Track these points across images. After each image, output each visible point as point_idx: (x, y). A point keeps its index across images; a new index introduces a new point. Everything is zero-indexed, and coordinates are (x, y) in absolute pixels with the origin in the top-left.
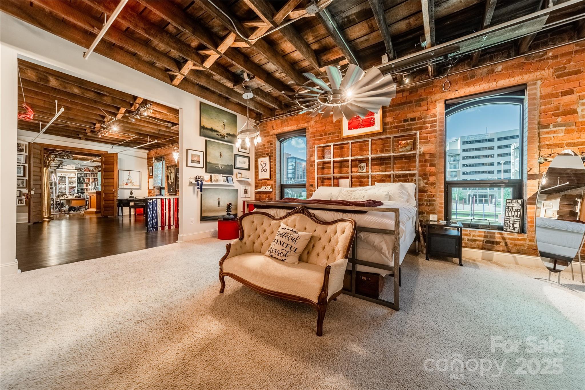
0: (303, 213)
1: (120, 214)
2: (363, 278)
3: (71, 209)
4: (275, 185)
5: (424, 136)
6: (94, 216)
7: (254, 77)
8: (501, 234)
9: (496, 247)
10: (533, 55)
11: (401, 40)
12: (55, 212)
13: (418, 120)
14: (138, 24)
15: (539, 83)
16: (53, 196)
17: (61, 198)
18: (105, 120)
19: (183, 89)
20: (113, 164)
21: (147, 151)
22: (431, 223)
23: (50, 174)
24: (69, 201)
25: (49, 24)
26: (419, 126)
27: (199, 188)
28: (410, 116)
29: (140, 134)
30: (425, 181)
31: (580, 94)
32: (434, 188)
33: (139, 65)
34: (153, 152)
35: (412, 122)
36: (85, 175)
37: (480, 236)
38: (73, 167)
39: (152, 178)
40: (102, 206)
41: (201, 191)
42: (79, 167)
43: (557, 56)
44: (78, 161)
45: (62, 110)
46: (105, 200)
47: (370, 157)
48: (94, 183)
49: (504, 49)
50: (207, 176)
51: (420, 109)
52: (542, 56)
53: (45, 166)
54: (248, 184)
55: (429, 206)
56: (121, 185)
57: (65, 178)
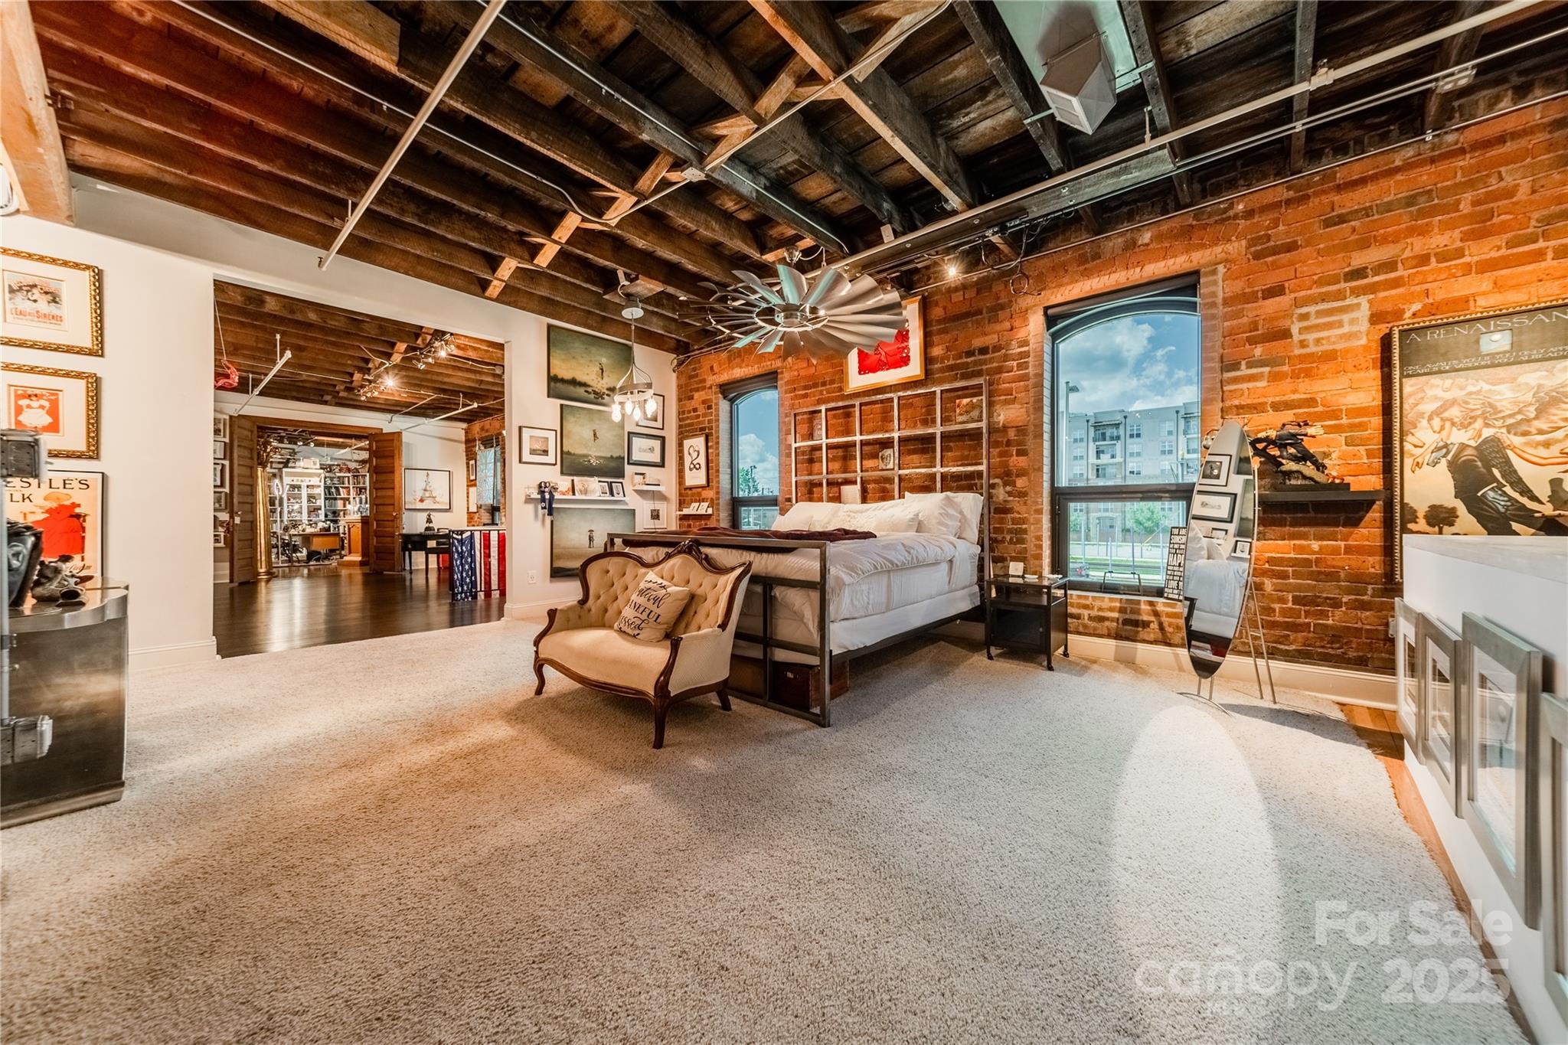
0: (690, 553)
1: (407, 568)
2: (790, 675)
3: (311, 555)
4: (718, 499)
5: (1006, 389)
6: (357, 572)
7: (637, 278)
8: (1151, 604)
9: (1143, 634)
10: (1209, 209)
11: (915, 194)
12: (279, 561)
13: (993, 352)
14: (405, 208)
15: (1221, 269)
16: (277, 528)
17: (293, 532)
18: (370, 365)
19: (509, 304)
20: (393, 457)
21: (464, 425)
22: (1011, 580)
23: (269, 480)
24: (307, 538)
25: (262, 218)
26: (995, 365)
27: (545, 508)
28: (978, 343)
29: (444, 391)
30: (1008, 488)
31: (1296, 295)
32: (1025, 503)
33: (419, 268)
34: (477, 426)
35: (981, 357)
36: (341, 480)
37: (1111, 609)
38: (315, 464)
39: (475, 485)
40: (372, 550)
41: (550, 513)
42: (329, 462)
43: (1253, 210)
44: (325, 450)
45: (288, 354)
46: (377, 535)
47: (896, 435)
48: (358, 499)
49: (1155, 195)
50: (563, 483)
51: (998, 327)
52: (1226, 210)
53: (260, 464)
54: (662, 497)
55: (1015, 544)
56: (411, 503)
57: (299, 487)
